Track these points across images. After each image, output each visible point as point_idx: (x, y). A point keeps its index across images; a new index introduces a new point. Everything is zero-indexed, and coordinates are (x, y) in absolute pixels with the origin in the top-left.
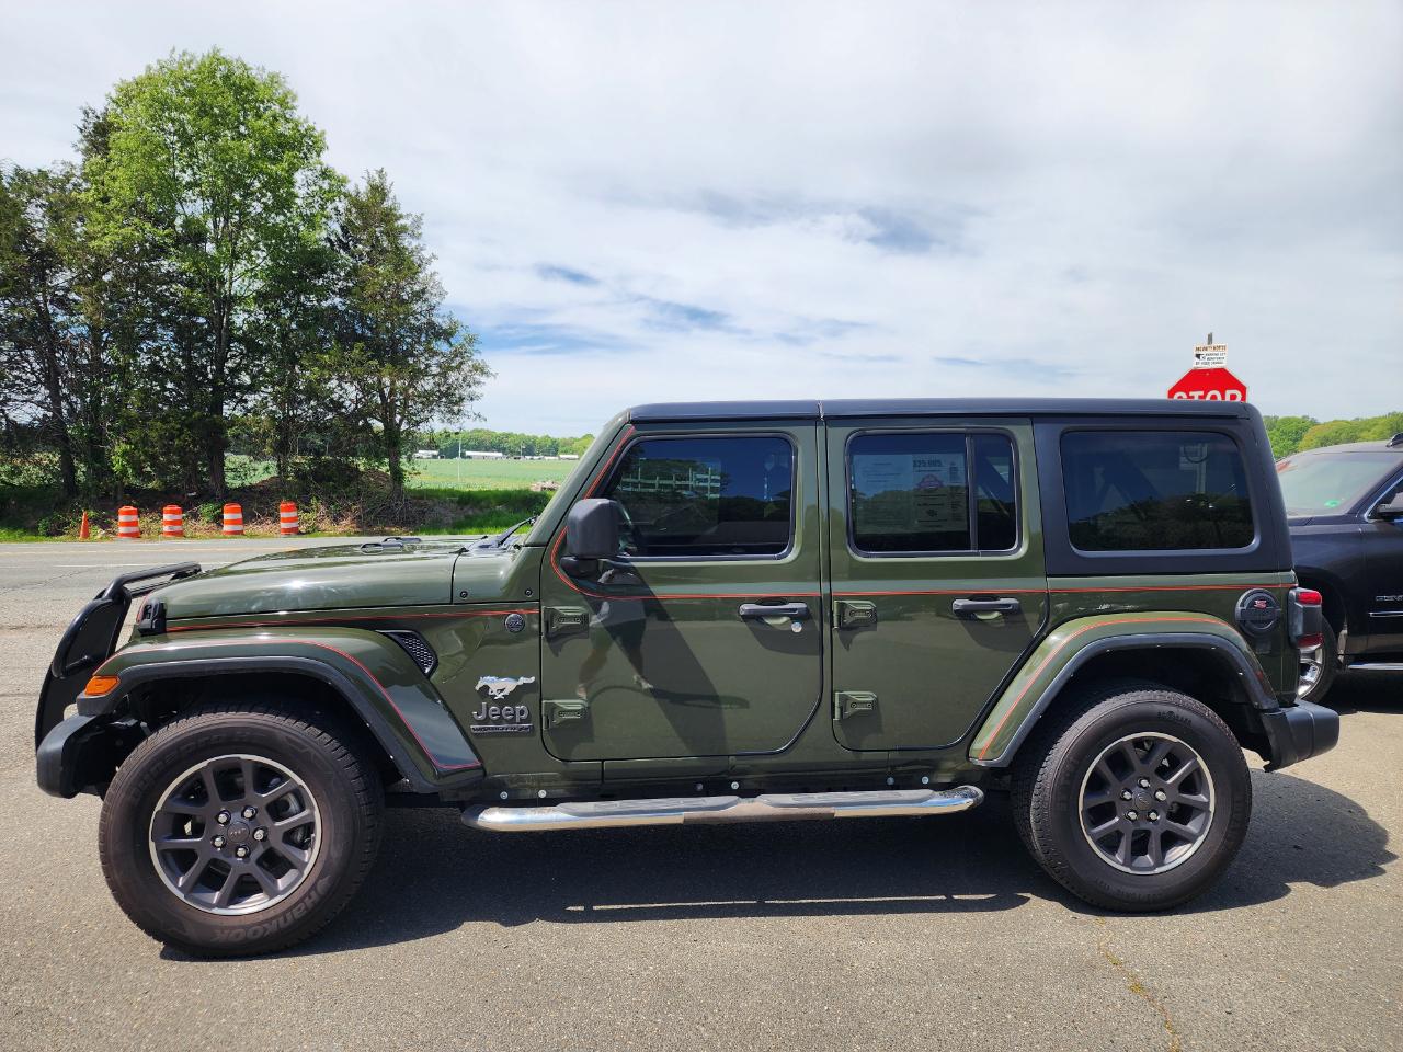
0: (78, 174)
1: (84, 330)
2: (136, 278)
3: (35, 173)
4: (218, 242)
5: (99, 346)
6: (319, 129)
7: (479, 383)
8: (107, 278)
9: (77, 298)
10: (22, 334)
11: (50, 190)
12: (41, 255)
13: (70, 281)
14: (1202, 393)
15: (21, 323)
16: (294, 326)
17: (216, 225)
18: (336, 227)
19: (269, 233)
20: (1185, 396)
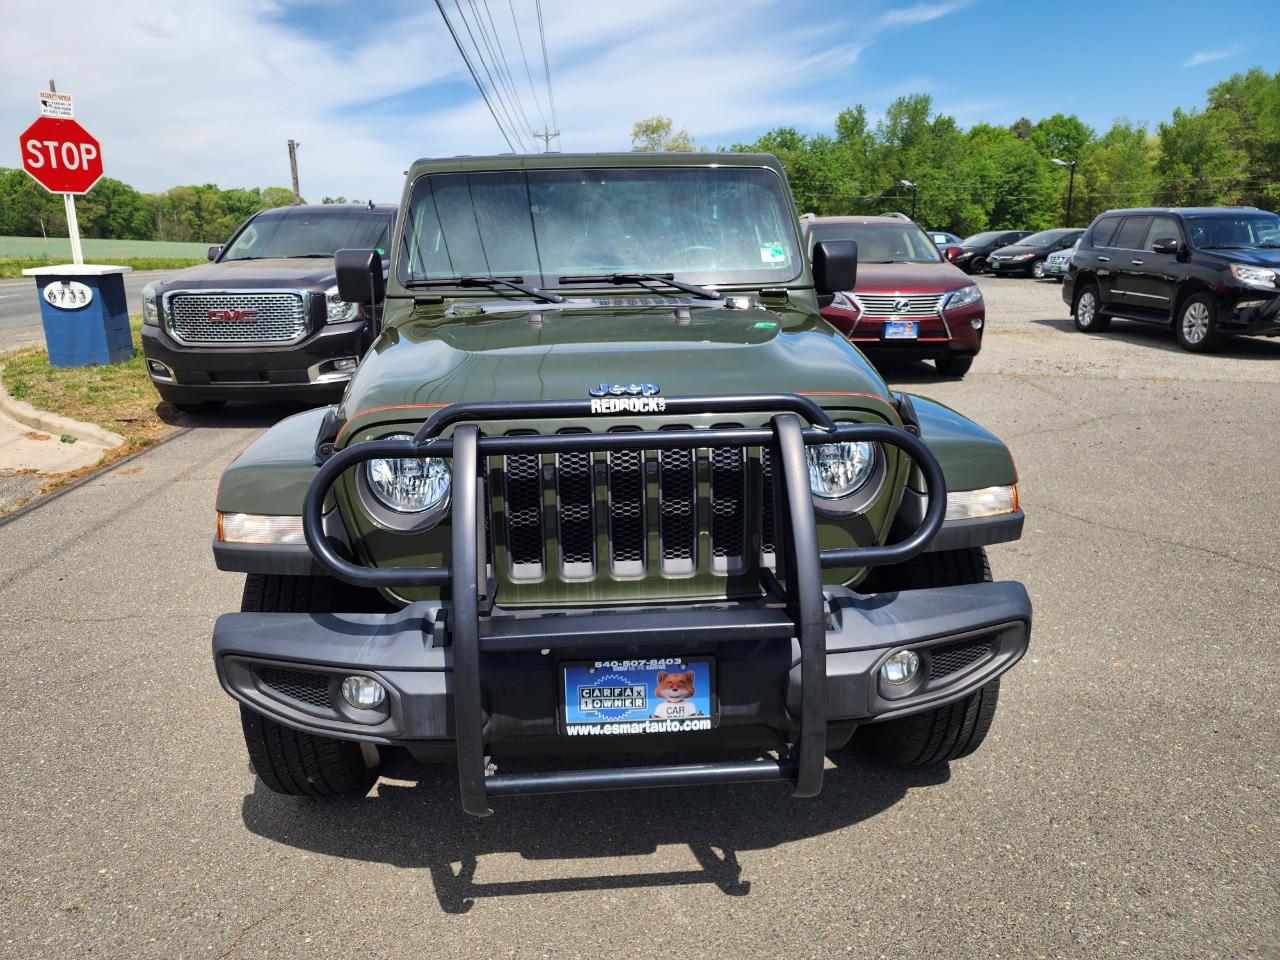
20: (39, 145)
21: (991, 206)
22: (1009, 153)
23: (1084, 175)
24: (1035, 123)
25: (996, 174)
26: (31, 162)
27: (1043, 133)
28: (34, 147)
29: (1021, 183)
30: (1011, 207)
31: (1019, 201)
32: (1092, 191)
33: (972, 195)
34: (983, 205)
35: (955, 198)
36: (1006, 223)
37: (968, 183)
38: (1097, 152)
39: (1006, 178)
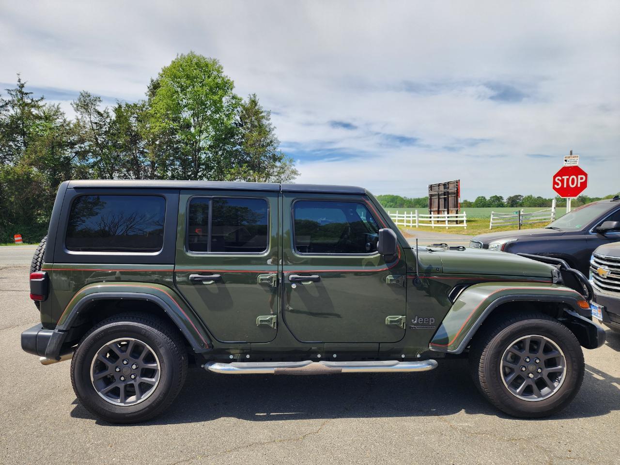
0: (147, 104)
1: (149, 163)
2: (167, 143)
3: (133, 105)
4: (195, 127)
5: (154, 169)
6: (231, 80)
7: (294, 178)
8: (157, 143)
9: (147, 151)
10: (129, 165)
11: (138, 111)
12: (135, 135)
13: (144, 145)
14: (568, 177)
15: (128, 161)
16: (222, 159)
17: (194, 120)
18: (238, 118)
19: (214, 122)
20: (560, 179)
26: (556, 186)
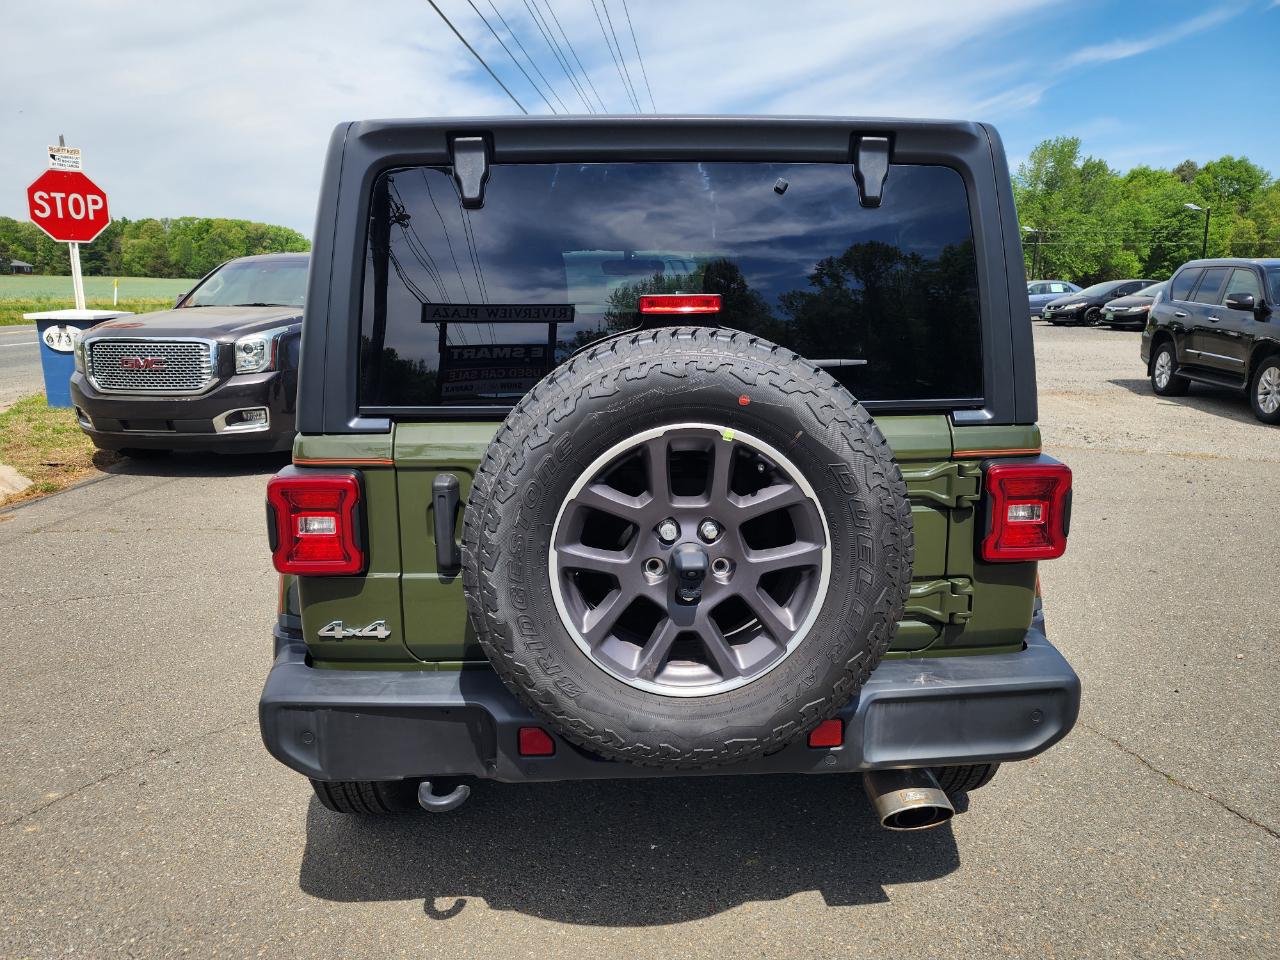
14: (63, 195)
20: (46, 196)
21: (1146, 252)
22: (1169, 197)
23: (1254, 220)
24: (1201, 165)
25: (1151, 219)
26: (37, 212)
27: (1210, 176)
28: (41, 198)
29: (1181, 229)
30: (1169, 253)
31: (1179, 248)
32: (1264, 237)
33: (1124, 241)
34: (1137, 251)
35: (1104, 245)
36: (1164, 270)
37: (1120, 229)
38: (1270, 196)
39: (1164, 223)
